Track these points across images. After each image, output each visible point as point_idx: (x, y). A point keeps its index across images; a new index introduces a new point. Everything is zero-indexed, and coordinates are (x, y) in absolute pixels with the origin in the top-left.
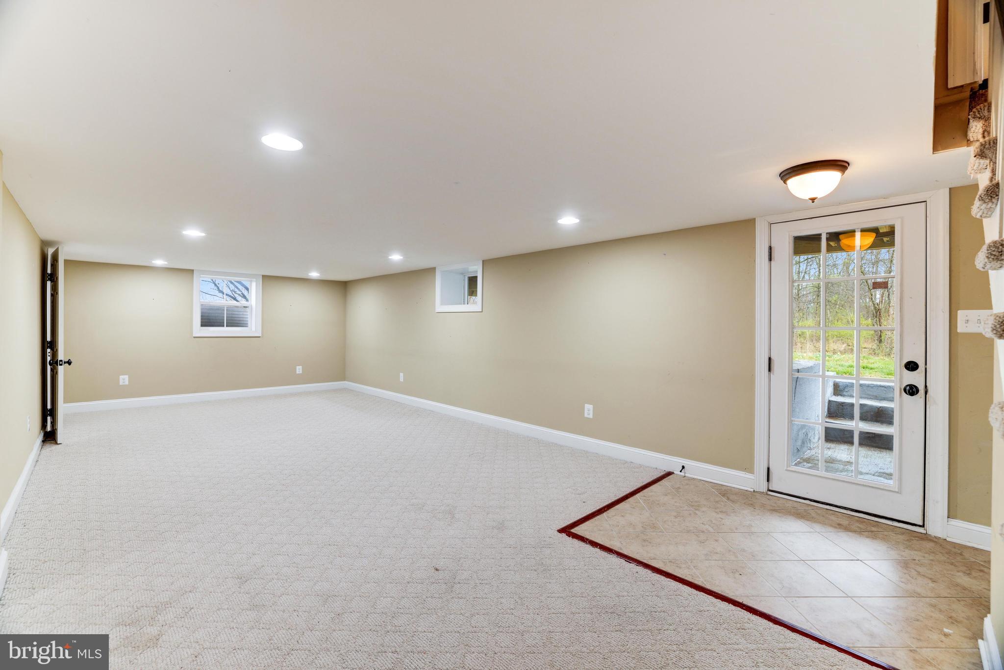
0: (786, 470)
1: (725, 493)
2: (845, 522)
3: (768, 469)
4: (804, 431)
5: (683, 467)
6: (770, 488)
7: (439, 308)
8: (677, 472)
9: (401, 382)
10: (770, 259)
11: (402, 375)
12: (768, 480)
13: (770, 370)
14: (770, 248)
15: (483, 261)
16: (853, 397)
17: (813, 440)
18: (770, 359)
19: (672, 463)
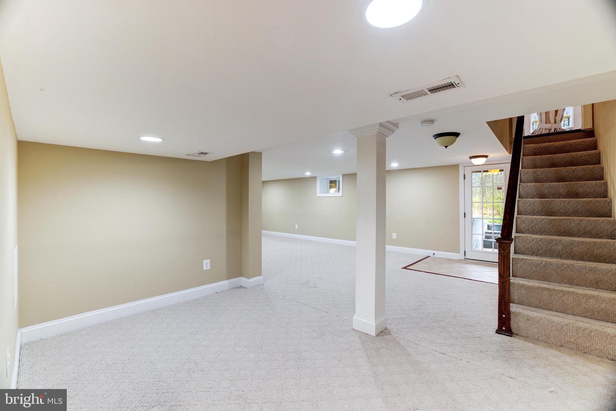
0: (471, 251)
1: (451, 260)
2: (490, 265)
3: (465, 251)
4: (476, 242)
5: (434, 254)
6: (466, 258)
7: (319, 194)
8: (432, 256)
9: (296, 229)
10: (464, 179)
11: (296, 225)
12: (465, 255)
13: (465, 217)
14: (464, 175)
15: (343, 175)
16: (492, 230)
17: (479, 247)
18: (465, 213)
19: (429, 252)
